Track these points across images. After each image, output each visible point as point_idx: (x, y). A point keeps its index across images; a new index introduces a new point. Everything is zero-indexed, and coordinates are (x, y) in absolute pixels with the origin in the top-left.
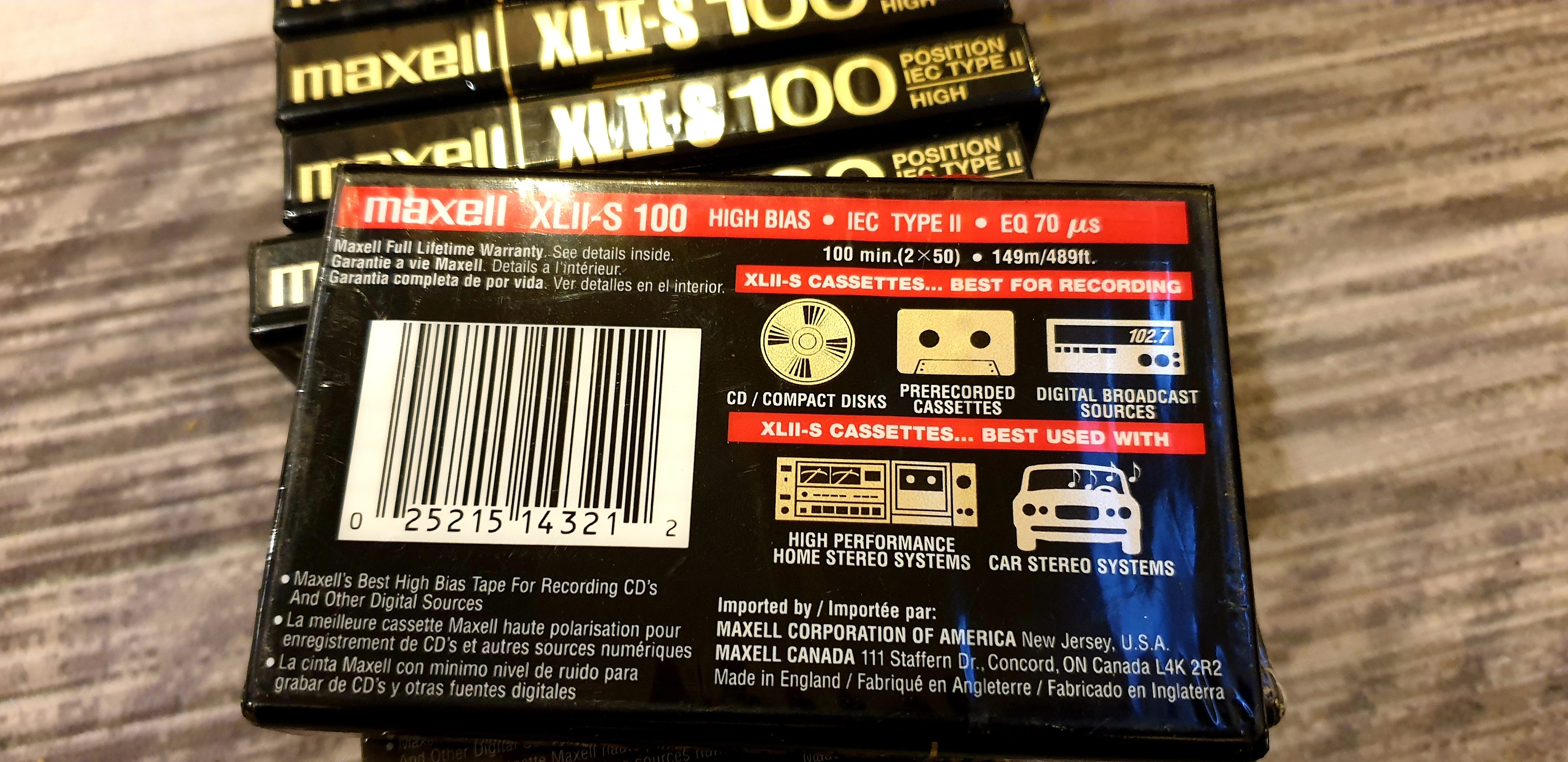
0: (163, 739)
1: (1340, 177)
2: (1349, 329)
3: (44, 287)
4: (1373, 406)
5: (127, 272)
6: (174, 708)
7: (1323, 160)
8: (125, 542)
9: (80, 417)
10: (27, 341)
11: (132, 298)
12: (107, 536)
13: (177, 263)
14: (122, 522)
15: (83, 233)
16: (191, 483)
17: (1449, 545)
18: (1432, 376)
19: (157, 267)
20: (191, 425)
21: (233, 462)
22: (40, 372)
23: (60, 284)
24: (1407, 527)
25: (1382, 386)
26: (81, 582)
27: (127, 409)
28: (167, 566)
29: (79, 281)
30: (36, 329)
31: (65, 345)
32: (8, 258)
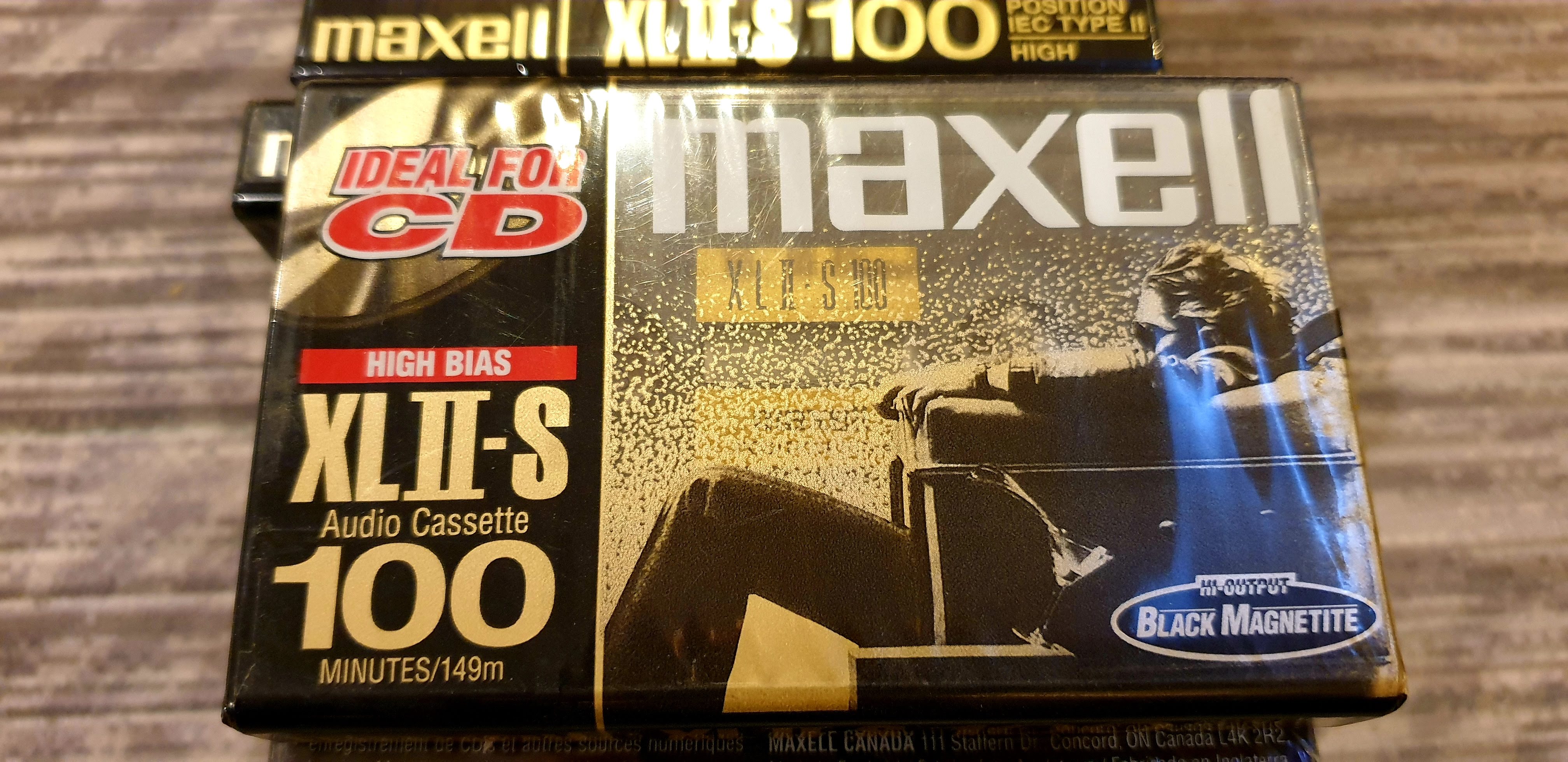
0: (91, 619)
1: (1460, 218)
2: (1442, 385)
3: (44, 118)
4: (1455, 474)
5: (135, 116)
6: (107, 589)
7: (1446, 197)
8: (86, 404)
9: (59, 263)
10: (18, 172)
11: (136, 144)
12: (68, 394)
13: (190, 113)
14: (85, 381)
15: (96, 68)
16: (166, 351)
17: (1517, 639)
18: (1527, 450)
19: (169, 116)
20: (176, 289)
21: (212, 335)
22: (25, 208)
23: (62, 117)
24: (1472, 611)
25: (1470, 453)
26: (30, 438)
27: (112, 261)
28: (126, 436)
29: (82, 117)
30: (28, 161)
31: (58, 183)
32: (12, 81)
